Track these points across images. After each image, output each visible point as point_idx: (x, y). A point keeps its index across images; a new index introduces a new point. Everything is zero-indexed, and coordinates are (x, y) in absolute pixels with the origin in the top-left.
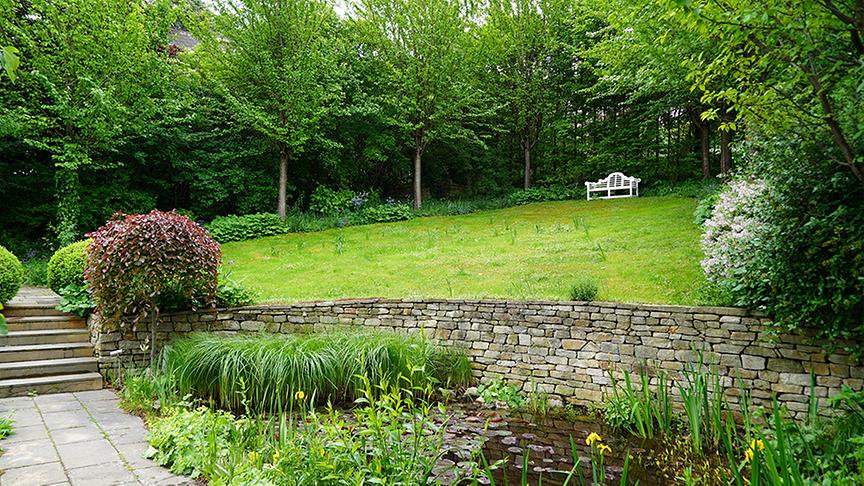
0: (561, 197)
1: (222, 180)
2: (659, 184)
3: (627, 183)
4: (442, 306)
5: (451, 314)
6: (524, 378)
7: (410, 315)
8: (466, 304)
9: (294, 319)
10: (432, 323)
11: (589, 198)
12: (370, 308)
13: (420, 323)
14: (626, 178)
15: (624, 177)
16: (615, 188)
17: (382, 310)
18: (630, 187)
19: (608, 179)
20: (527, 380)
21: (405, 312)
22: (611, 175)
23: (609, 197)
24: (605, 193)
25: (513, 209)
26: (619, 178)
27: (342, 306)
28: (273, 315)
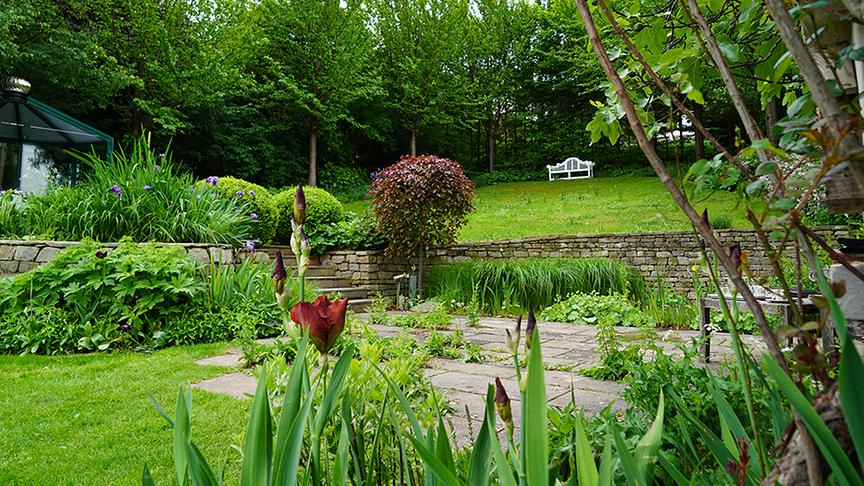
0: (524, 178)
1: (256, 154)
2: (607, 168)
3: (582, 166)
4: (612, 240)
5: (619, 245)
6: (687, 289)
7: (586, 247)
8: (630, 236)
9: (493, 254)
10: (605, 253)
11: (551, 179)
12: (552, 243)
13: (594, 253)
14: (581, 162)
15: (579, 162)
16: (573, 170)
17: (563, 245)
18: (588, 170)
19: (565, 163)
20: (689, 291)
21: (582, 245)
22: (568, 160)
23: (569, 178)
24: (566, 175)
25: (485, 189)
26: (575, 162)
27: (530, 242)
28: (477, 251)
